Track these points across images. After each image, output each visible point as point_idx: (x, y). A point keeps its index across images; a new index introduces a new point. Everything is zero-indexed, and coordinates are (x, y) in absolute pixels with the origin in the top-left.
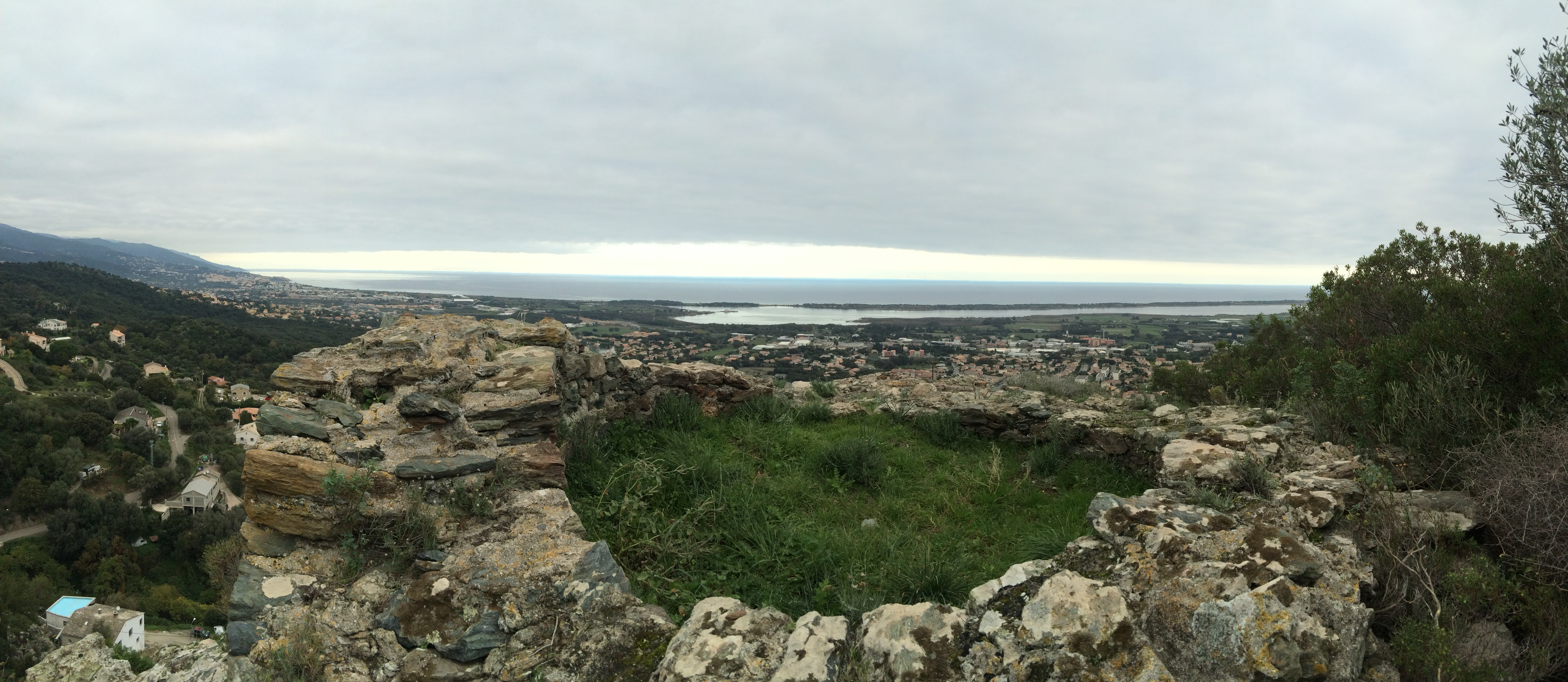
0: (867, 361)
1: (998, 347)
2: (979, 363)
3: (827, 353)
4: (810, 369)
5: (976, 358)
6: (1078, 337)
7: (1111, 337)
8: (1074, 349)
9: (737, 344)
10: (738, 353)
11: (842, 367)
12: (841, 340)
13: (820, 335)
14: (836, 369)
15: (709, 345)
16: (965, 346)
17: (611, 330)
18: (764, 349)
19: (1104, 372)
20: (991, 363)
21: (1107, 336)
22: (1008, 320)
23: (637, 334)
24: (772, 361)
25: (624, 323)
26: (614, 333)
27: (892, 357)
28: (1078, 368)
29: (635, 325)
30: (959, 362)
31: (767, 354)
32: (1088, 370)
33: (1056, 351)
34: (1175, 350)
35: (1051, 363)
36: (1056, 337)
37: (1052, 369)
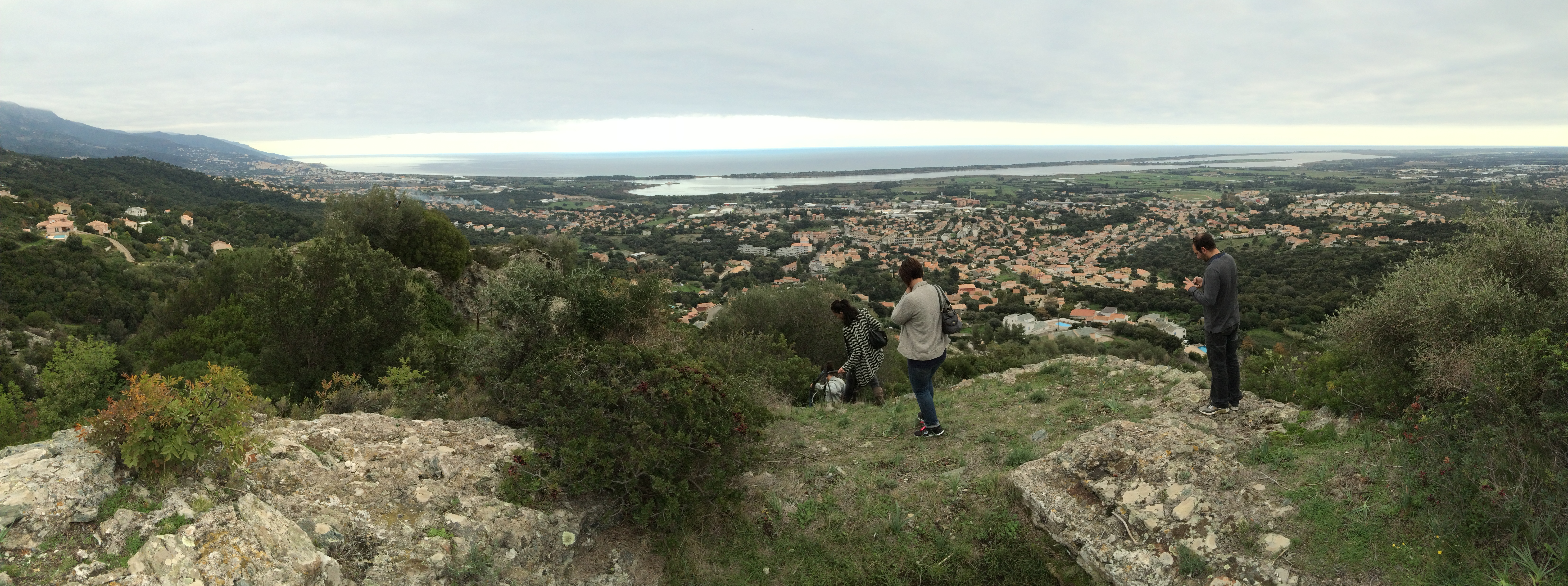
0: (777, 226)
1: (885, 209)
2: (867, 224)
3: (745, 220)
4: (730, 234)
5: (864, 220)
6: (950, 197)
7: (977, 198)
8: (944, 210)
9: (676, 214)
10: (675, 221)
11: (755, 232)
12: (758, 207)
13: (741, 203)
14: (751, 234)
15: (654, 215)
16: (857, 209)
17: (576, 204)
18: (697, 218)
19: (966, 230)
20: (876, 224)
21: (974, 196)
22: (895, 184)
23: (598, 208)
24: (701, 228)
25: (588, 198)
26: (579, 206)
27: (797, 221)
28: (947, 226)
29: (598, 201)
30: (850, 224)
31: (698, 222)
32: (953, 228)
33: (929, 211)
34: (1023, 208)
35: (923, 222)
36: (932, 199)
37: (923, 228)
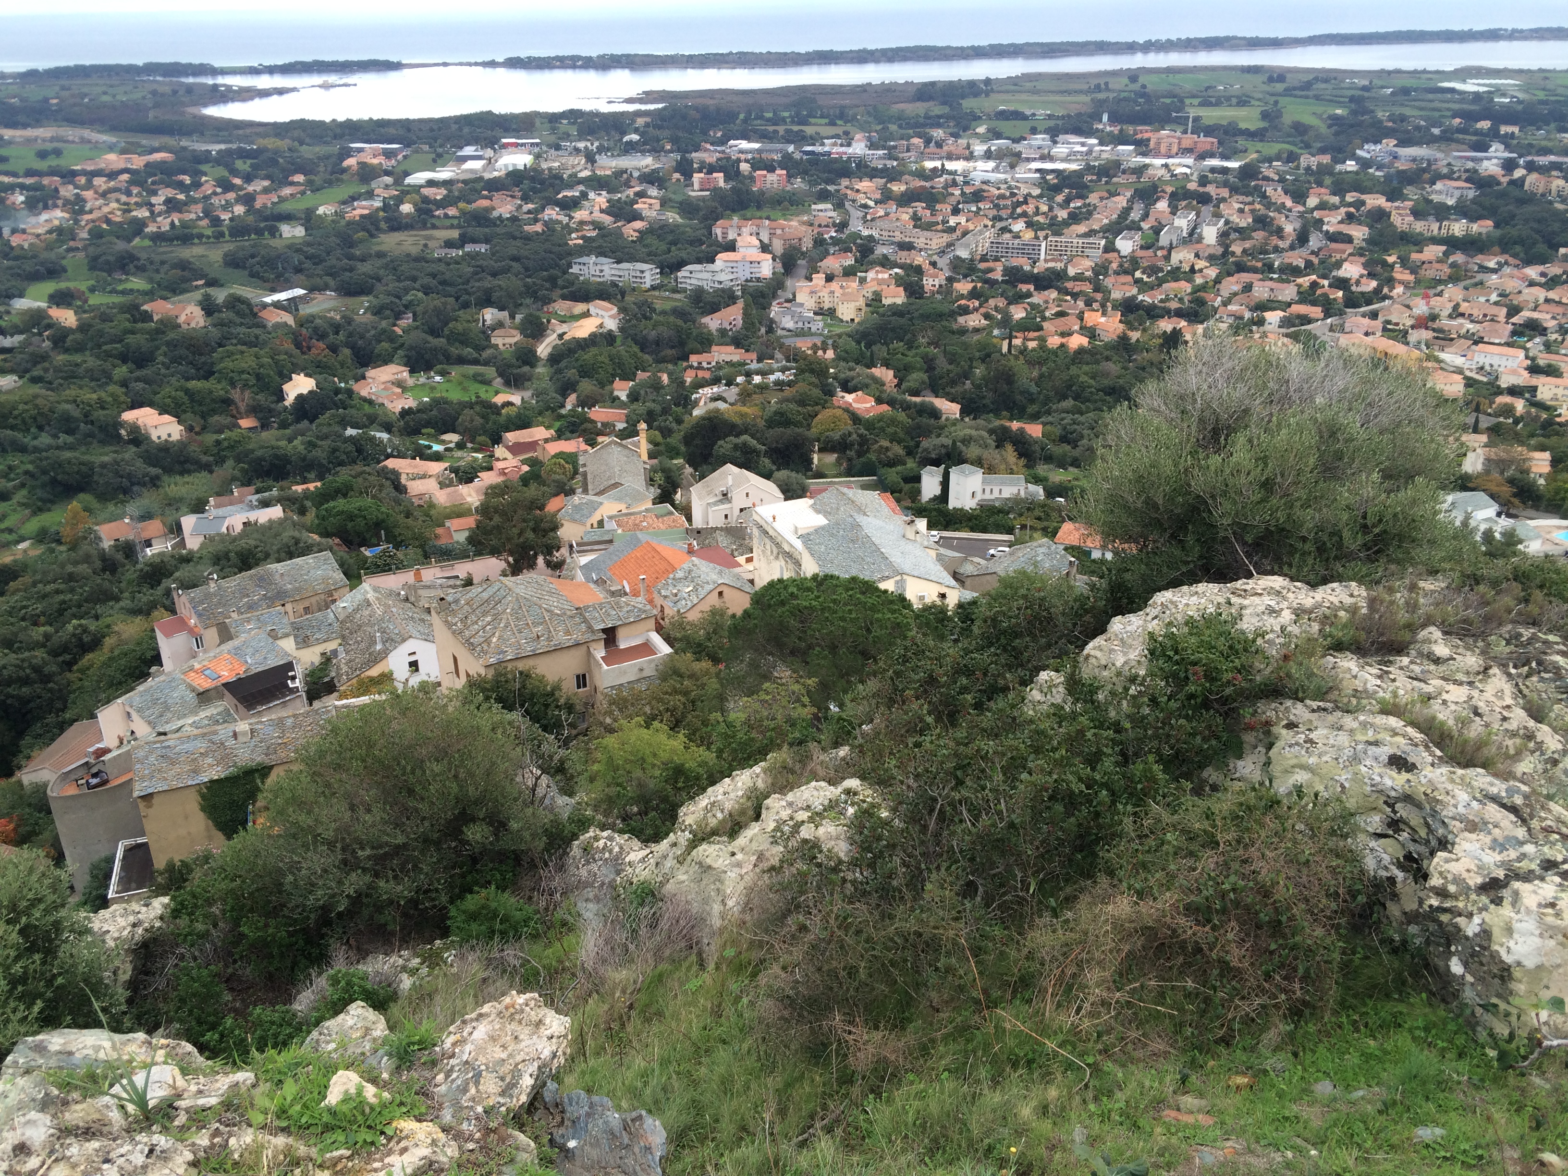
0: (664, 203)
1: (950, 157)
2: (905, 200)
3: (570, 187)
4: (538, 228)
5: (898, 188)
6: (1130, 129)
7: (1209, 131)
8: (1117, 164)
9: (367, 174)
10: (370, 195)
11: (607, 219)
12: (601, 149)
13: (552, 139)
14: (597, 225)
15: (299, 178)
16: (877, 157)
17: (42, 155)
18: (431, 183)
19: (1183, 222)
20: (931, 199)
21: (1200, 128)
22: (972, 88)
23: (113, 160)
24: (452, 211)
25: (71, 133)
26: (52, 162)
27: (716, 190)
28: (1127, 211)
29: (104, 138)
30: (862, 199)
31: (439, 194)
32: (1145, 217)
33: (1074, 167)
34: (1351, 165)
35: (1060, 198)
36: (1078, 131)
37: (1062, 214)
